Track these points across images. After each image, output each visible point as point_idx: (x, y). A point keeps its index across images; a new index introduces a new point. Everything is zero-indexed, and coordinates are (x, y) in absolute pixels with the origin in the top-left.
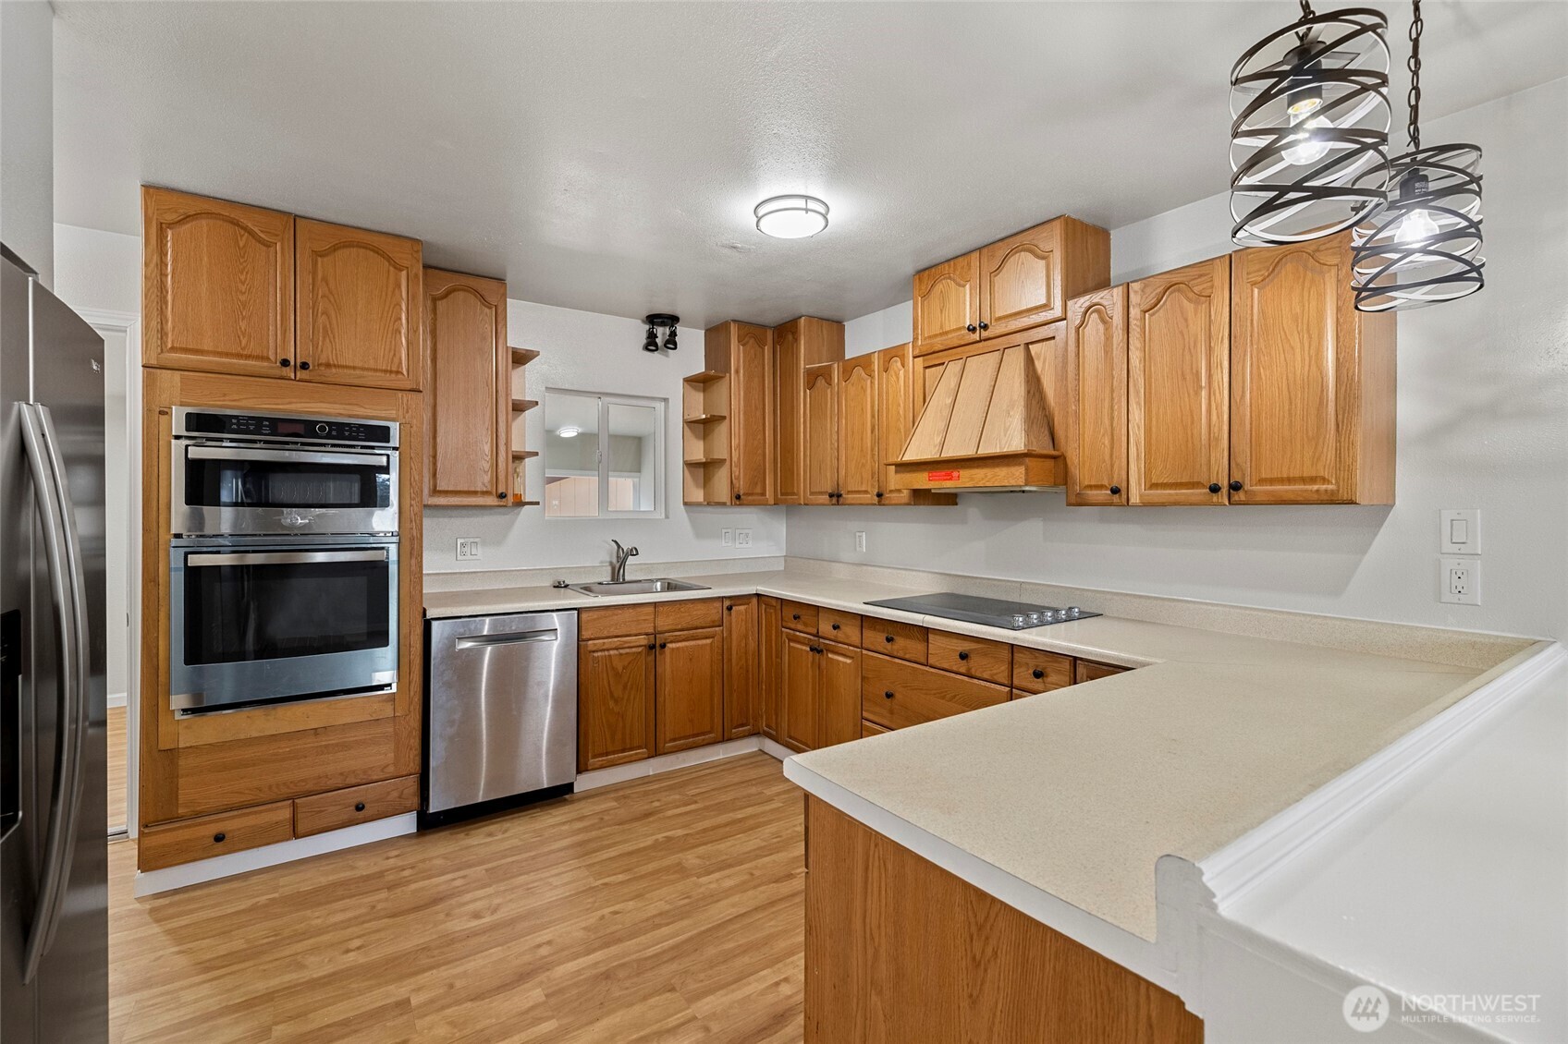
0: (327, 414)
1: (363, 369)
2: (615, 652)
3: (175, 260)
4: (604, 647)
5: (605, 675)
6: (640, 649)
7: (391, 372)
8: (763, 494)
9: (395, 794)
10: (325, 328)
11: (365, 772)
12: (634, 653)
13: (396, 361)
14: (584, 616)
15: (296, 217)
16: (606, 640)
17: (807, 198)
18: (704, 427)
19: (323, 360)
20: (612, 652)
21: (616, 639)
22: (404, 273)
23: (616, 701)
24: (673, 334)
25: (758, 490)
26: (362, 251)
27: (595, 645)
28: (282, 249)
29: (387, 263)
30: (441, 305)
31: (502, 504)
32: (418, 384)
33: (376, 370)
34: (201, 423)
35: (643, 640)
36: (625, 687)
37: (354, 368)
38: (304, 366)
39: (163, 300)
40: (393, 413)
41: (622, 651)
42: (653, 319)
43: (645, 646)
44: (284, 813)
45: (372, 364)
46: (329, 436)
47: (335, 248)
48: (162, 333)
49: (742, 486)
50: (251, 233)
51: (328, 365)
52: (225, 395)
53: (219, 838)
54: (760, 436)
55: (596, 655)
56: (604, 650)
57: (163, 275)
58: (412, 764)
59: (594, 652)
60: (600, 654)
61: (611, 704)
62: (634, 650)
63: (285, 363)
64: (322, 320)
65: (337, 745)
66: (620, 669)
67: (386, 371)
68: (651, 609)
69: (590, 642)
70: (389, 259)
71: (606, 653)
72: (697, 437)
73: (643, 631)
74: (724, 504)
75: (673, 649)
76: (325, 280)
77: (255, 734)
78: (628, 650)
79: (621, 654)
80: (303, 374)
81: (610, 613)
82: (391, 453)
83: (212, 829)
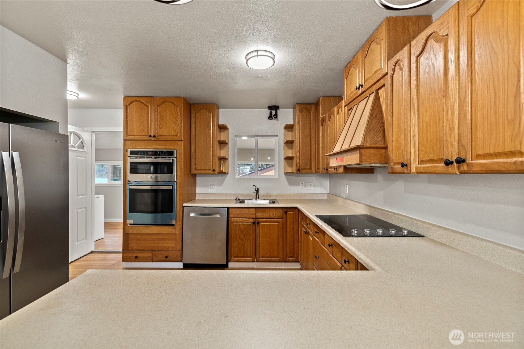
0: (161, 149)
1: (168, 136)
2: (241, 223)
3: (129, 113)
4: (237, 221)
5: (237, 231)
6: (250, 223)
7: (175, 136)
8: (310, 169)
9: (175, 256)
10: (159, 125)
11: (168, 247)
12: (248, 224)
13: (176, 132)
14: (230, 210)
15: (153, 97)
16: (238, 219)
18: (289, 143)
19: (159, 135)
20: (240, 223)
21: (241, 219)
22: (178, 107)
23: (241, 240)
24: (276, 112)
25: (308, 167)
26: (168, 103)
27: (234, 220)
28: (150, 106)
29: (174, 105)
30: (197, 115)
31: (214, 173)
32: (182, 139)
33: (171, 136)
34: (132, 153)
35: (251, 220)
36: (244, 235)
37: (166, 136)
38: (154, 136)
39: (126, 124)
40: (175, 147)
41: (244, 223)
42: (270, 108)
43: (252, 222)
44: (150, 255)
45: (170, 134)
46: (159, 155)
47: (162, 103)
48: (127, 131)
49: (302, 167)
50: (144, 104)
51: (160, 136)
52: (139, 146)
53: (136, 257)
54: (309, 147)
55: (234, 223)
56: (237, 222)
57: (127, 117)
58: (180, 248)
59: (234, 222)
60: (236, 223)
61: (240, 240)
62: (248, 223)
63: (150, 136)
64: (159, 123)
65: (161, 239)
66: (243, 229)
67: (174, 136)
68: (254, 210)
69: (233, 219)
71: (238, 223)
72: (289, 148)
73: (251, 217)
74: (294, 173)
75: (262, 225)
76: (160, 113)
77: (144, 233)
78: (246, 223)
79: (243, 224)
80: (154, 139)
81: (239, 210)
82: (174, 159)
83: (135, 255)
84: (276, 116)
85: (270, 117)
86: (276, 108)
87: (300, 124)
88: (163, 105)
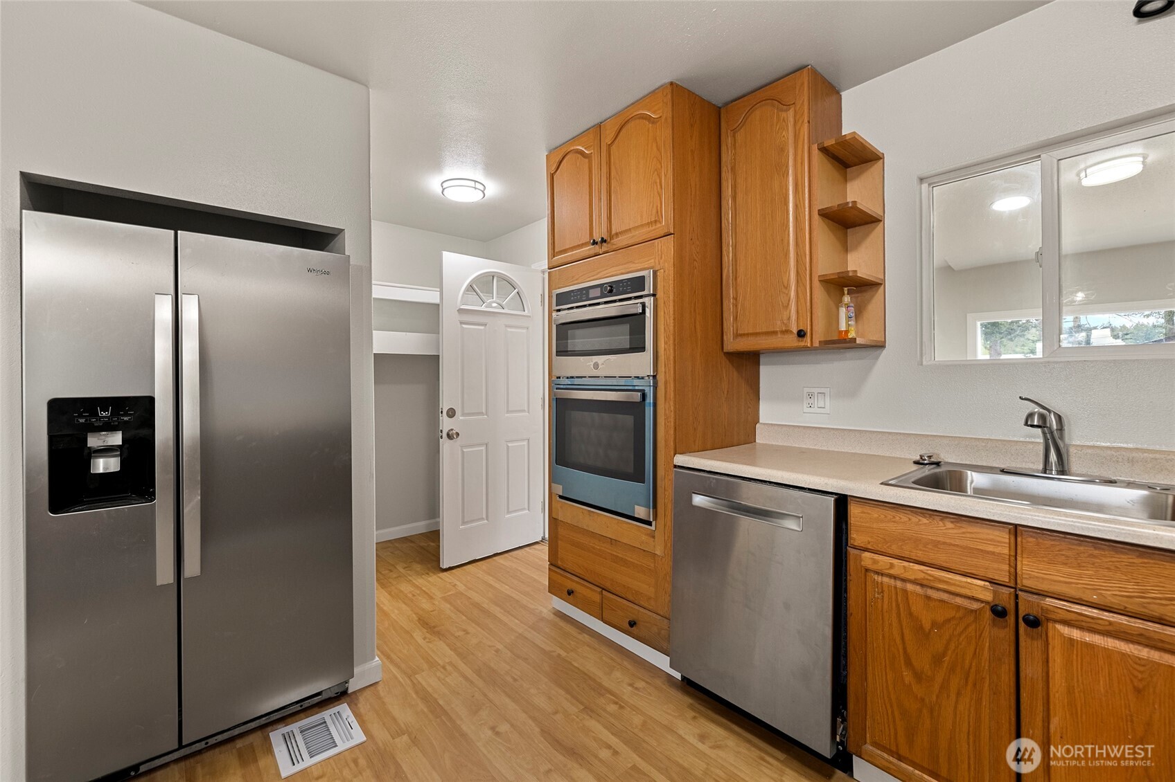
0: (616, 275)
1: (635, 227)
2: (918, 589)
3: (556, 194)
4: (892, 572)
5: (895, 624)
6: (975, 606)
9: (656, 630)
10: (614, 203)
11: (637, 593)
12: (958, 607)
14: (851, 510)
15: (601, 124)
16: (895, 562)
19: (614, 232)
20: (910, 587)
21: (917, 567)
22: (658, 124)
23: (918, 676)
26: (632, 125)
27: (875, 562)
28: (595, 156)
29: (648, 124)
30: (740, 135)
31: (802, 344)
32: (668, 228)
33: (642, 225)
34: (561, 300)
35: (981, 590)
36: (937, 660)
37: (630, 229)
38: (603, 241)
39: (553, 224)
40: (650, 261)
41: (930, 592)
43: (987, 603)
44: (598, 597)
45: (639, 221)
46: (612, 294)
48: (554, 244)
50: (583, 154)
51: (616, 234)
52: (573, 277)
53: (570, 593)
55: (878, 578)
56: (890, 576)
58: (666, 608)
59: (877, 573)
60: (886, 580)
61: (908, 676)
62: (959, 601)
63: (595, 243)
64: (613, 197)
65: (621, 559)
66: (927, 626)
67: (648, 223)
68: (1004, 536)
69: (867, 554)
70: (648, 118)
71: (899, 584)
73: (981, 573)
75: (1071, 641)
76: (615, 164)
78: (945, 596)
79: (928, 598)
80: (605, 247)
81: (902, 517)
82: (646, 300)
83: (570, 585)
88: (623, 134)
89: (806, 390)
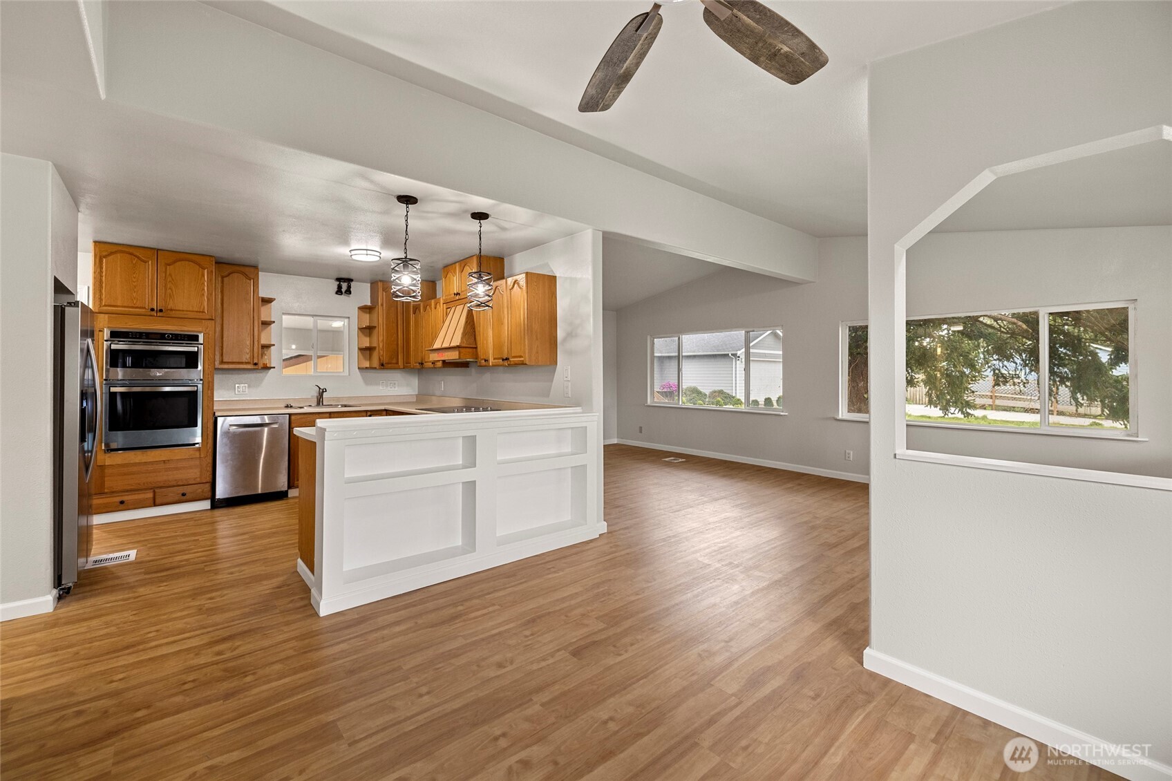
0: (172, 330)
1: (187, 311)
3: (106, 270)
7: (200, 312)
8: (397, 363)
9: (200, 490)
10: (170, 294)
11: (186, 480)
13: (202, 307)
14: (293, 417)
15: (158, 250)
17: (367, 250)
18: (367, 330)
19: (169, 308)
22: (206, 270)
24: (349, 287)
25: (394, 361)
26: (187, 262)
28: (152, 263)
29: (198, 267)
30: (226, 280)
31: (256, 368)
32: (212, 316)
33: (193, 311)
34: (115, 335)
37: (183, 311)
38: (161, 311)
39: (101, 286)
40: (200, 329)
42: (339, 280)
44: (150, 495)
45: (191, 309)
46: (171, 339)
47: (175, 262)
48: (101, 299)
49: (385, 360)
50: (138, 258)
51: (171, 310)
52: (127, 323)
53: (122, 502)
54: (395, 335)
57: (101, 276)
58: (209, 478)
63: (152, 310)
64: (169, 291)
65: (174, 468)
67: (197, 312)
70: (199, 265)
72: (366, 336)
74: (375, 368)
76: (170, 275)
77: (138, 461)
80: (160, 314)
81: (306, 416)
82: (200, 346)
83: (119, 499)
84: (348, 292)
85: (339, 292)
86: (349, 280)
87: (384, 306)
88: (178, 264)
89: (237, 385)
